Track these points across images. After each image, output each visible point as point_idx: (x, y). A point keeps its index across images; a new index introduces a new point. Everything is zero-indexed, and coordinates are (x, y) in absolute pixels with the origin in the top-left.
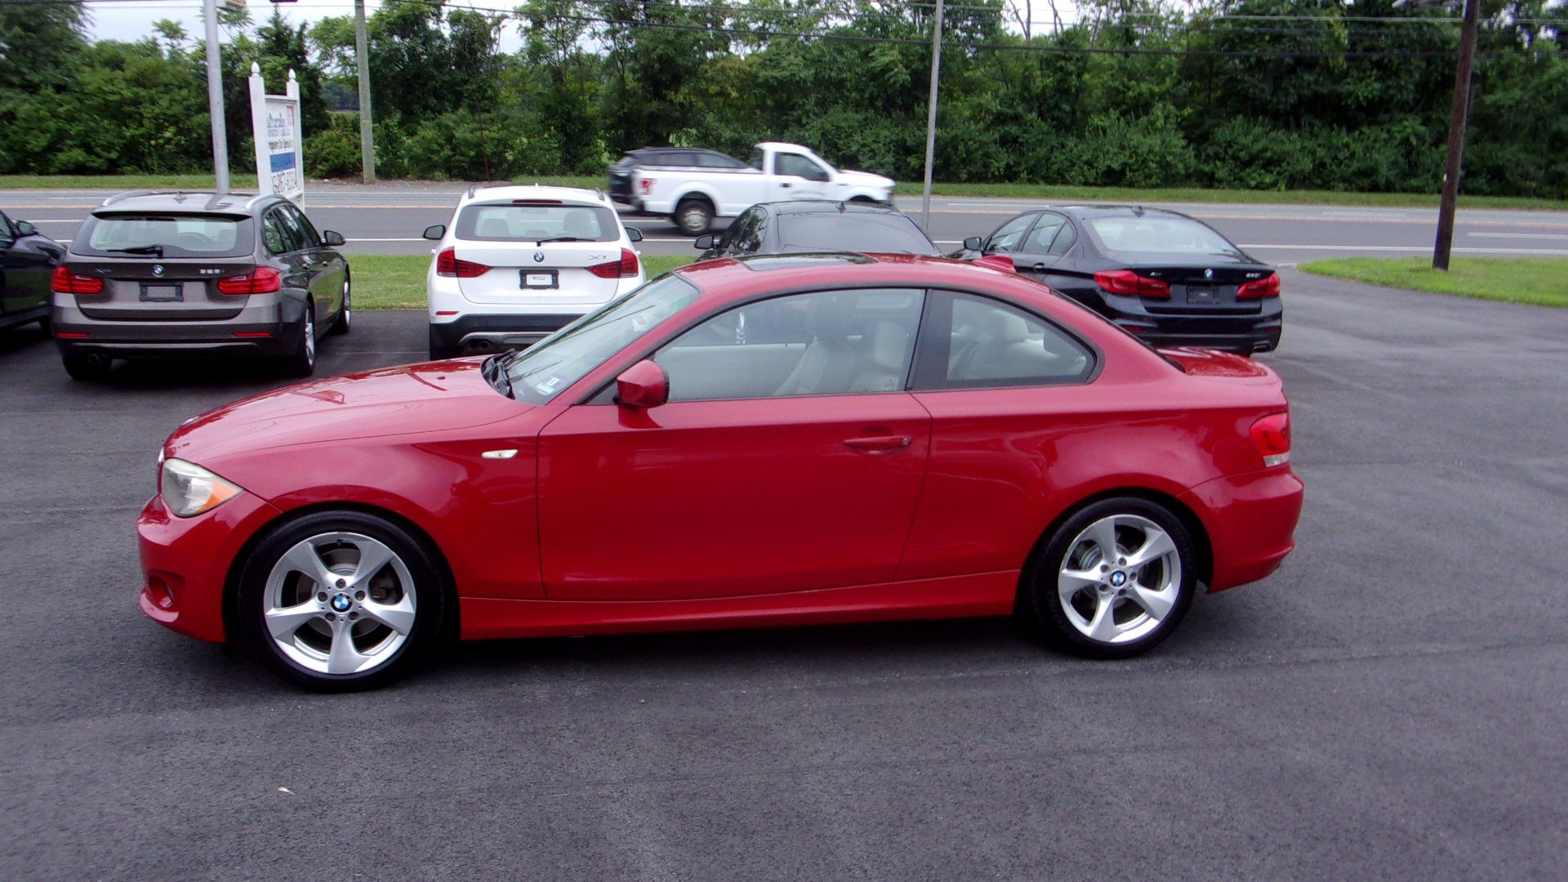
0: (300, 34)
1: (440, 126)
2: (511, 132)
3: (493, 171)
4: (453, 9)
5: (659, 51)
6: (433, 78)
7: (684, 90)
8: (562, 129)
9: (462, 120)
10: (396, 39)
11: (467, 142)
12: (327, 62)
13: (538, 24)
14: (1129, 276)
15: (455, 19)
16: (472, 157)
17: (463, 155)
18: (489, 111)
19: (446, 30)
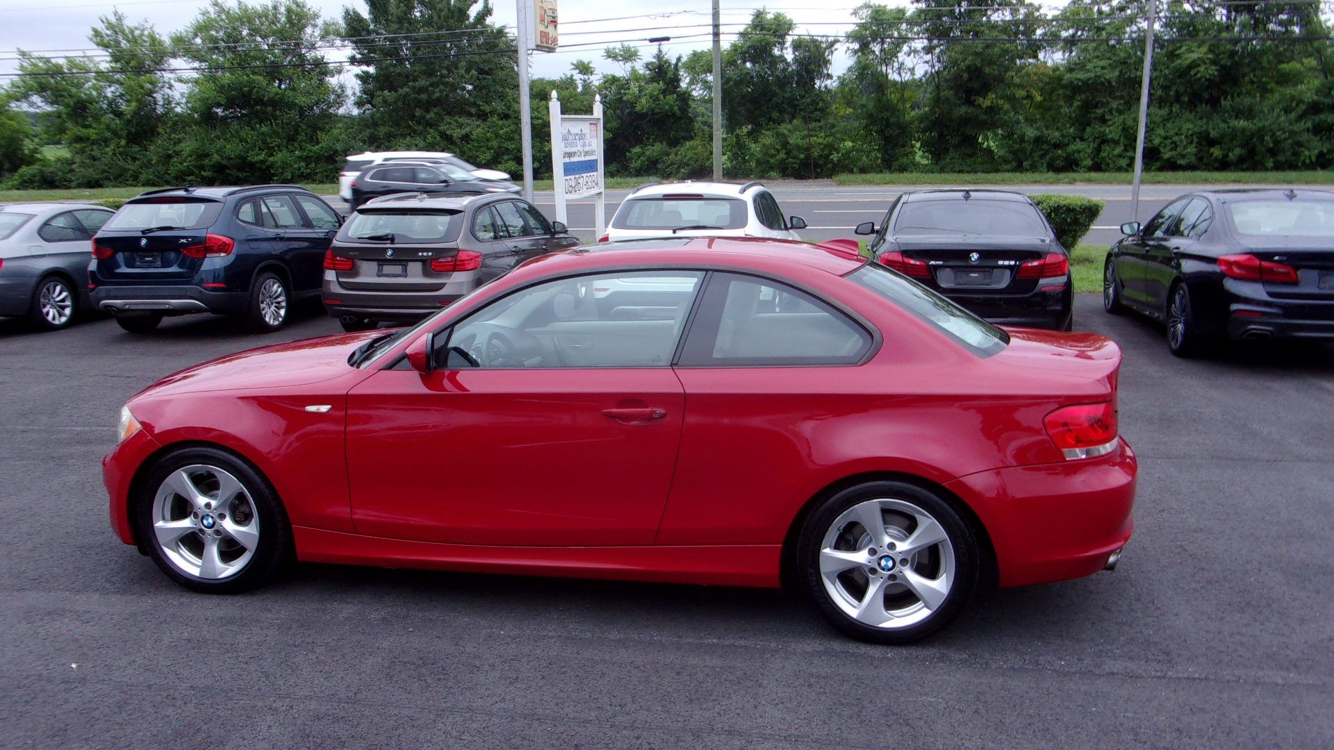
0: (676, 65)
1: (778, 134)
2: (837, 138)
3: (819, 170)
4: (796, 37)
5: (967, 62)
6: (776, 95)
7: (992, 96)
8: (880, 132)
9: (796, 129)
10: (748, 65)
11: (798, 147)
12: (694, 87)
13: (864, 47)
14: (1248, 259)
15: (797, 45)
16: (802, 159)
17: (795, 157)
18: (819, 121)
19: (789, 55)
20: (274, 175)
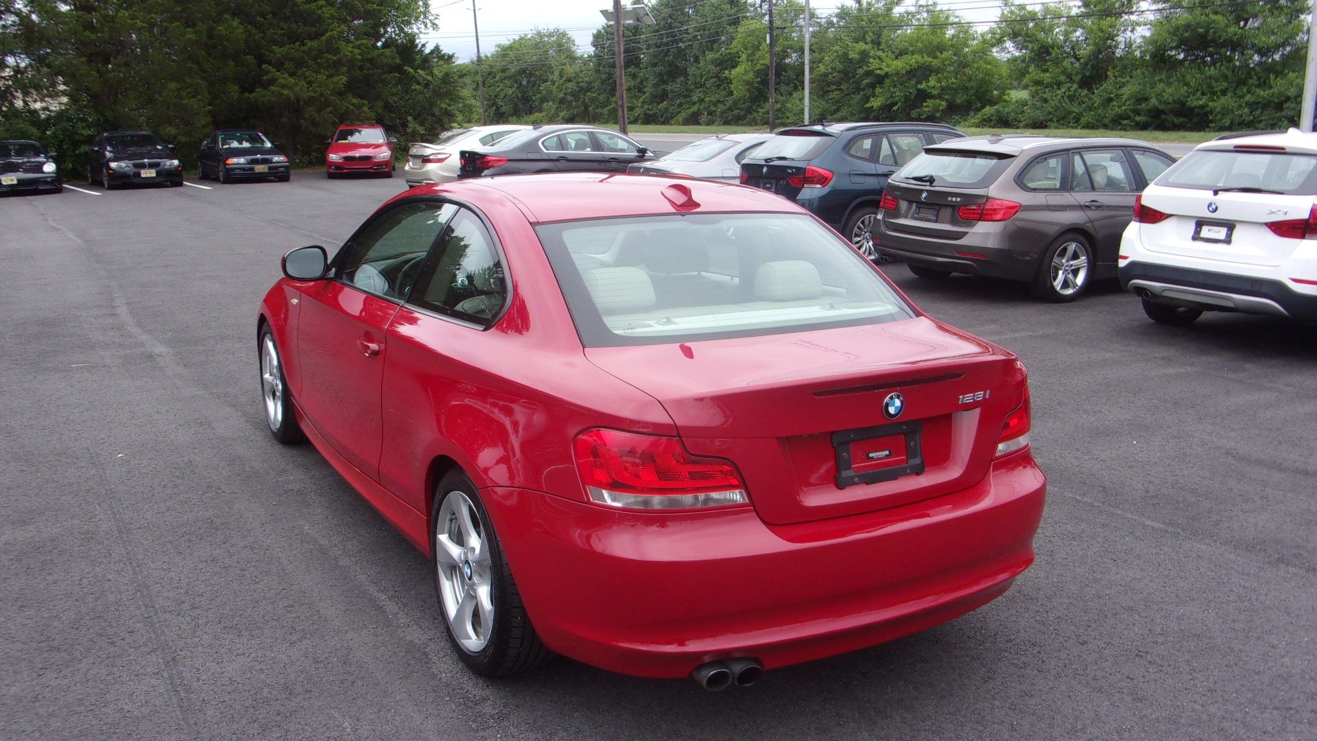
20: (1211, 121)
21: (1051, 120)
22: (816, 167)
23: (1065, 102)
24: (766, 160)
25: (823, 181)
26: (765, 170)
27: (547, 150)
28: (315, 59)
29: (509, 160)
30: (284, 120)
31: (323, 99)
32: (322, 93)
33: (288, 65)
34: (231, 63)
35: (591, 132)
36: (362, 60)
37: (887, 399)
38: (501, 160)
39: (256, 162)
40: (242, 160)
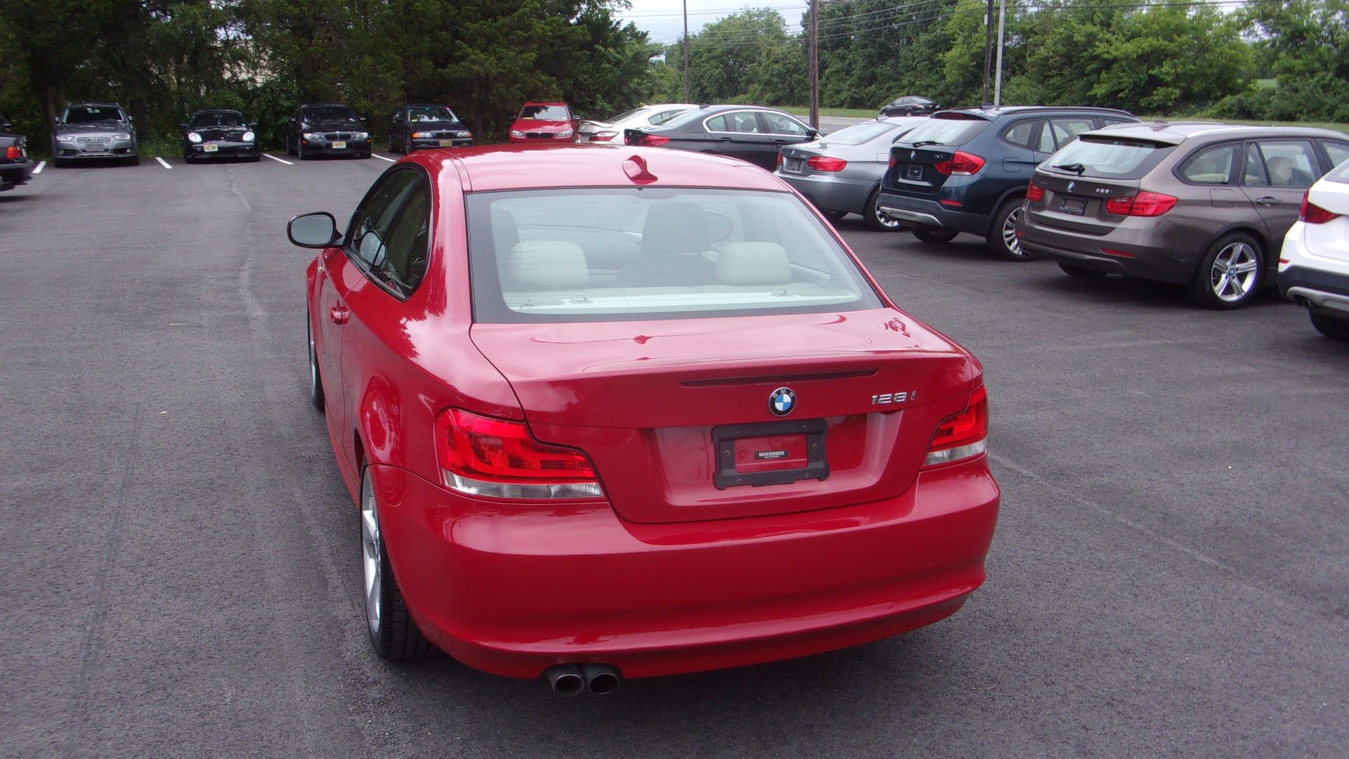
21: (1301, 112)
22: (964, 153)
23: (1318, 92)
24: (915, 145)
25: (973, 168)
26: (913, 154)
27: (711, 130)
28: (506, 35)
29: (671, 140)
30: (474, 95)
31: (511, 76)
32: (510, 68)
33: (481, 41)
34: (426, 39)
35: (758, 112)
36: (553, 37)
37: (774, 394)
38: (663, 140)
39: (440, 136)
40: (428, 134)
